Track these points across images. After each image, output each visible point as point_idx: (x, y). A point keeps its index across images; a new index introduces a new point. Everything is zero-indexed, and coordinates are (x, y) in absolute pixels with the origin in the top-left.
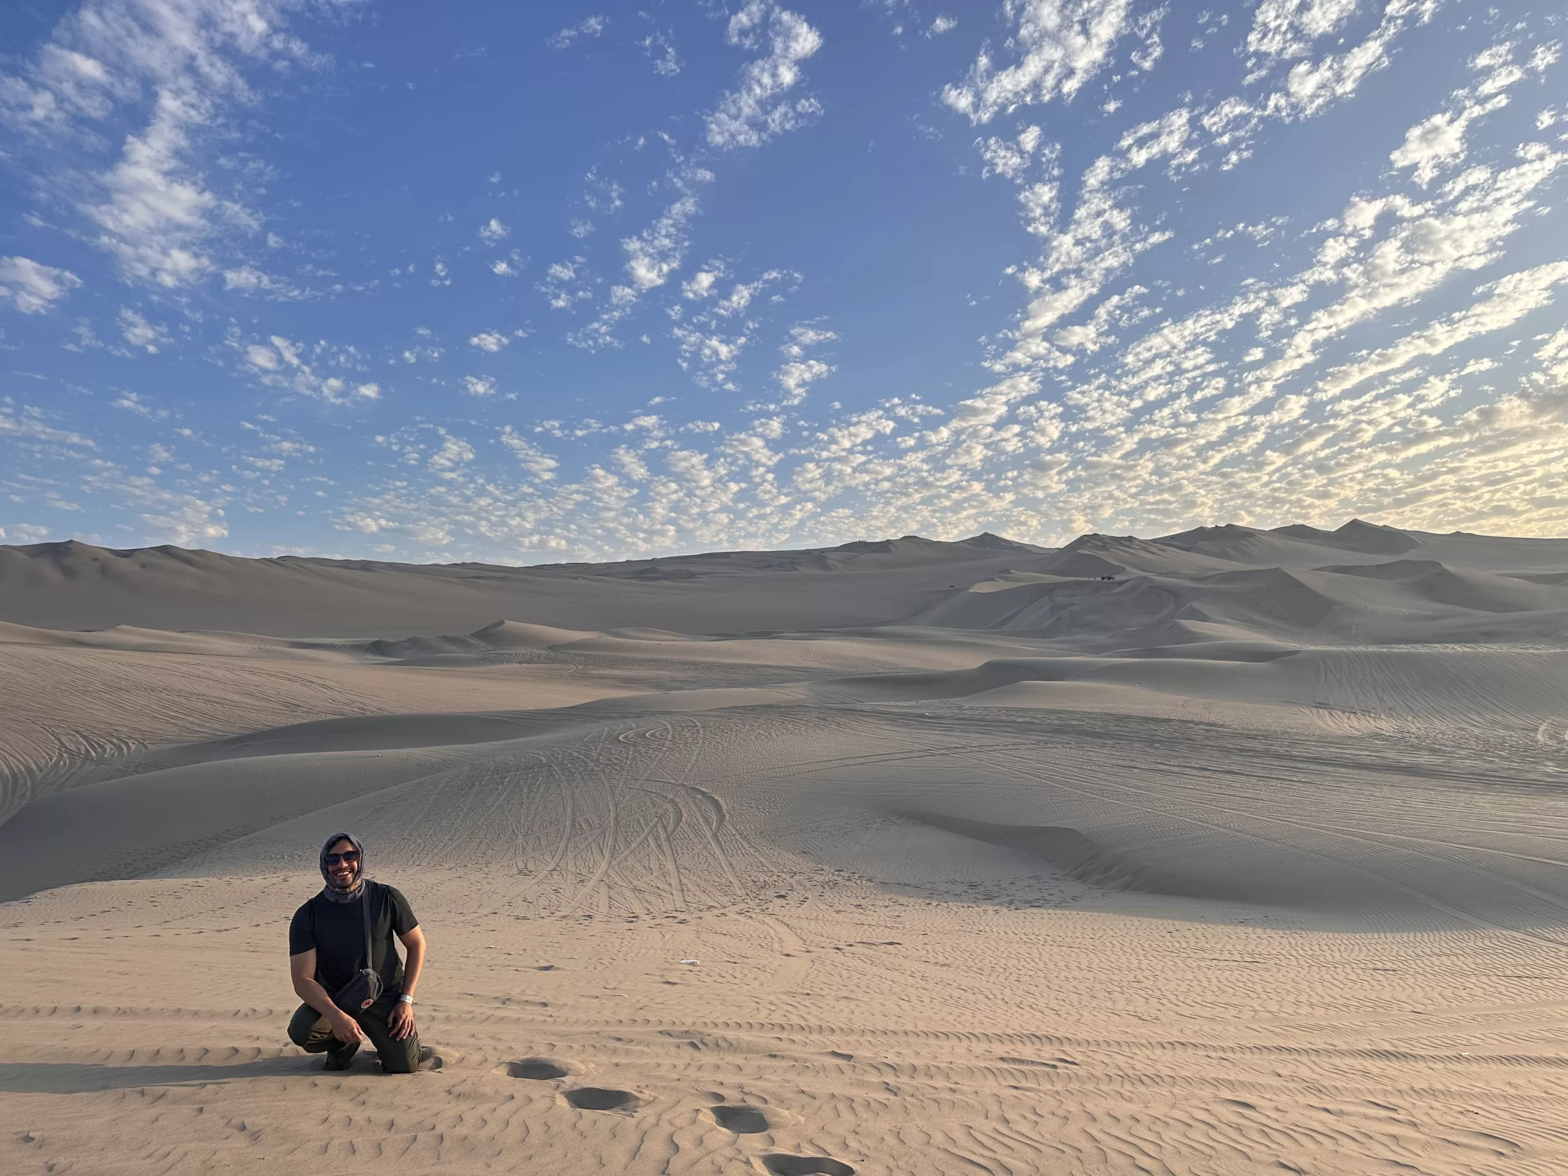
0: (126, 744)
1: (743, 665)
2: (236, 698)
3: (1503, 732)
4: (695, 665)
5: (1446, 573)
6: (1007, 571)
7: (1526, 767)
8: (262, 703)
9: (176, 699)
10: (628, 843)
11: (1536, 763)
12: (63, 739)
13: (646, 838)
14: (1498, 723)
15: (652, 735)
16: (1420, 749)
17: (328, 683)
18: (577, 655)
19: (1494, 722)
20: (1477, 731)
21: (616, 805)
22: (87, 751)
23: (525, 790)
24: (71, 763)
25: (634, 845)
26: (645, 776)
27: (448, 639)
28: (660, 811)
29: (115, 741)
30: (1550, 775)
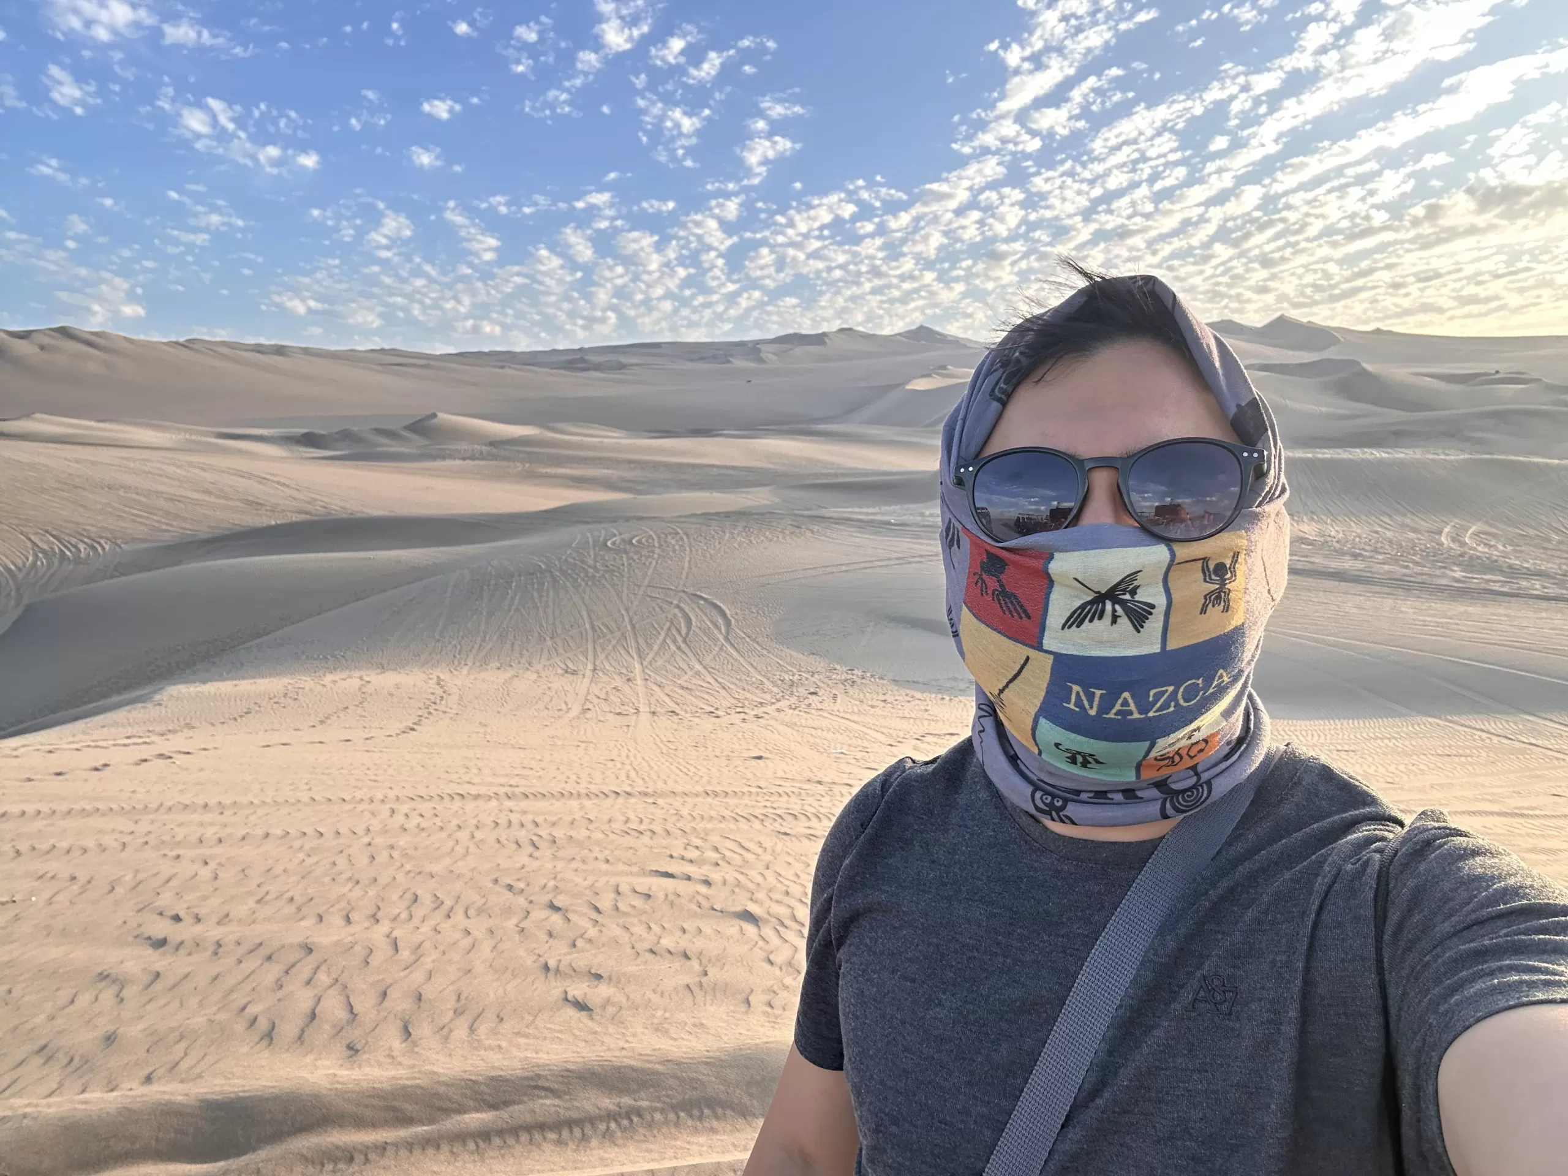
0: (99, 543)
1: (689, 465)
2: (195, 495)
3: (1412, 535)
4: (642, 465)
5: (1365, 372)
6: (944, 367)
7: (1438, 572)
8: (222, 501)
9: (134, 496)
10: (650, 647)
11: (1445, 568)
12: (33, 537)
13: (664, 641)
14: (1407, 526)
15: (639, 542)
16: (1343, 554)
17: (283, 480)
18: (519, 452)
19: (1404, 525)
20: (1389, 534)
21: (627, 610)
22: (61, 550)
23: (536, 595)
24: (48, 564)
25: (656, 648)
26: (646, 582)
27: (380, 432)
28: (670, 616)
29: (86, 540)
30: (1458, 581)
